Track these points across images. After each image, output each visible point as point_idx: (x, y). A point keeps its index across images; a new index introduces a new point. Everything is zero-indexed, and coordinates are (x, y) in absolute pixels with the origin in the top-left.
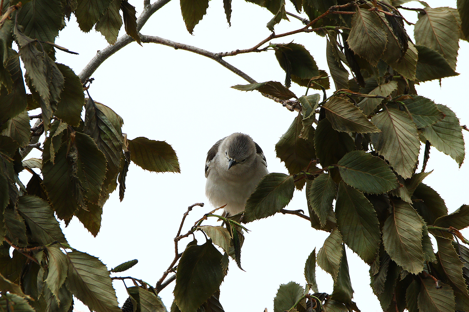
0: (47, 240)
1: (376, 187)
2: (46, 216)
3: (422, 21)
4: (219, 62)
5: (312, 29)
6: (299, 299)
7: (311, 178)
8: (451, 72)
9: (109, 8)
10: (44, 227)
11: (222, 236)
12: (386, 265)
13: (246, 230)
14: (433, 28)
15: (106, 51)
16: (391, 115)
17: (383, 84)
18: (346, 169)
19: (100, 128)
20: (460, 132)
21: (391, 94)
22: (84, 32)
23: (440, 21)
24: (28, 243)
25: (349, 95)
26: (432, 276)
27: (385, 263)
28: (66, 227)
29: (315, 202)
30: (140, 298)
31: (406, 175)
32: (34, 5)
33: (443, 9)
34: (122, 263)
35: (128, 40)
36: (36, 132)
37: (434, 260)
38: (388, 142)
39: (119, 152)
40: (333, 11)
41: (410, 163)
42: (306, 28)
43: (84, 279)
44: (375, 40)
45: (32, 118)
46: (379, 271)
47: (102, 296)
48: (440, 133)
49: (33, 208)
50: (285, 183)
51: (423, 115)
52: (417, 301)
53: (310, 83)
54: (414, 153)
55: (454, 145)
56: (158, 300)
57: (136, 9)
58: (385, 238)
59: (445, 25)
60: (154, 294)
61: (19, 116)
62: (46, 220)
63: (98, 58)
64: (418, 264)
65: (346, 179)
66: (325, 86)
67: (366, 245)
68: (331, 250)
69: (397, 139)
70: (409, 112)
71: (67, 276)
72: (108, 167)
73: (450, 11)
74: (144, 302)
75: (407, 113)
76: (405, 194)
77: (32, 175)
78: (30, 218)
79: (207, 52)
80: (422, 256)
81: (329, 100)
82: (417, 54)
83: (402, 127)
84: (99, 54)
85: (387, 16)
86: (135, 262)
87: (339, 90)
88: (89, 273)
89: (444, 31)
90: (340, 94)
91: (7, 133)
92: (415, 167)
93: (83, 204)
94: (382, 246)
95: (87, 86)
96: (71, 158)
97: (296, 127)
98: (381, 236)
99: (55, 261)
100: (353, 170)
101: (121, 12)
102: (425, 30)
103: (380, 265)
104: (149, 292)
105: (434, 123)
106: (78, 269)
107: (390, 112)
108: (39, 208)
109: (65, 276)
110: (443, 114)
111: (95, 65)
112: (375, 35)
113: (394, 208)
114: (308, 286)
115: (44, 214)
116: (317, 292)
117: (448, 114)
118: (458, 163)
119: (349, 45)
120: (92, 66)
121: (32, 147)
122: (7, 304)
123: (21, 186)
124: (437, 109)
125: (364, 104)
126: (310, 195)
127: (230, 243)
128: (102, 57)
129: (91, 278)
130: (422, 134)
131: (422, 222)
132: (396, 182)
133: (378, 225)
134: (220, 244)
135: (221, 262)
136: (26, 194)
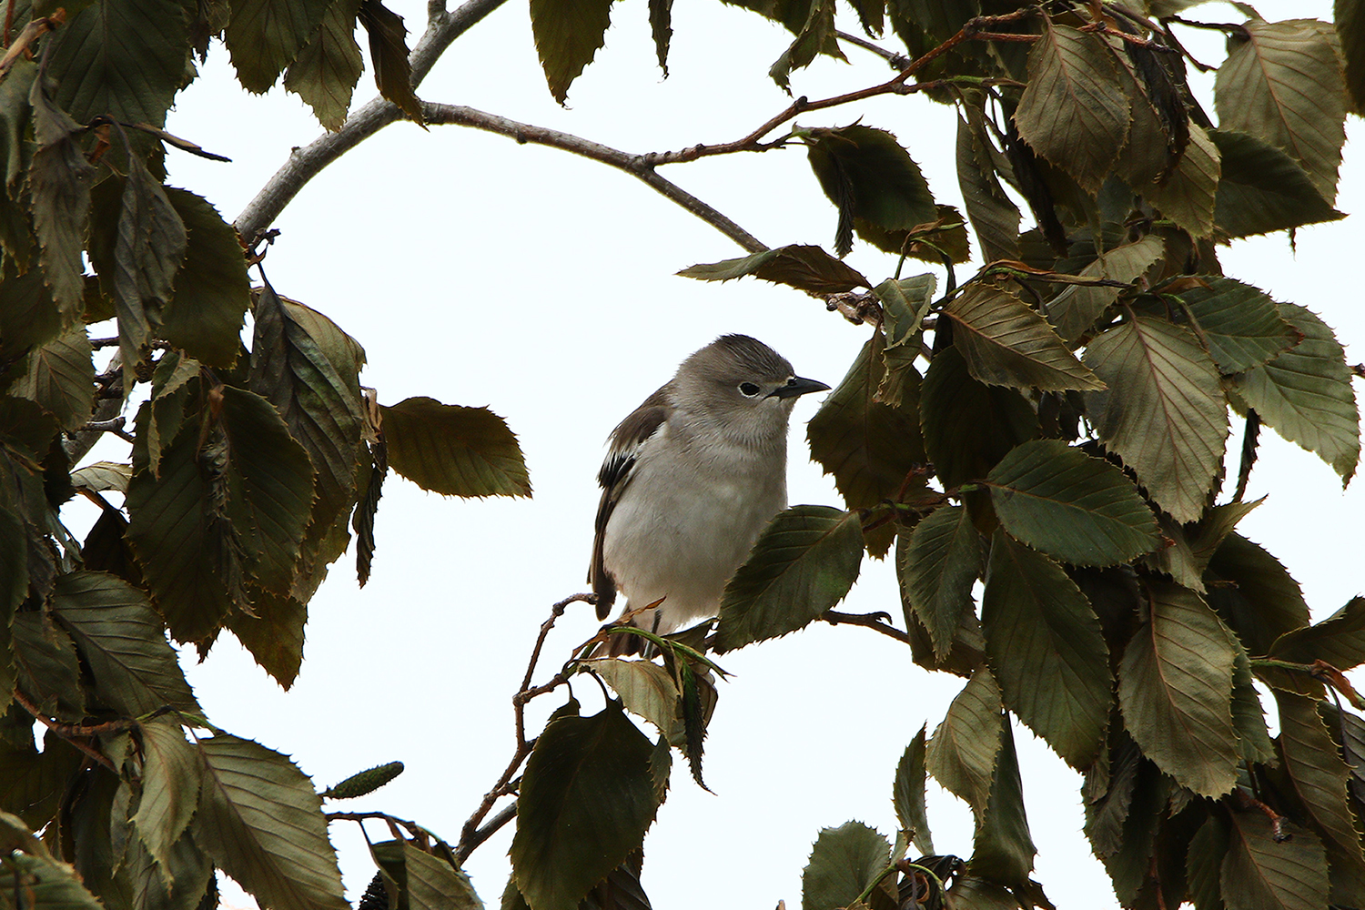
0: (139, 704)
1: (1096, 545)
2: (139, 633)
3: (1239, 60)
4: (646, 179)
5: (915, 83)
6: (876, 872)
7: (910, 519)
8: (1324, 211)
9: (323, 25)
10: (131, 664)
11: (652, 689)
12: (1129, 771)
13: (722, 673)
14: (1270, 82)
15: (319, 148)
16: (1145, 337)
17: (1124, 245)
18: (1012, 494)
19: (297, 374)
20: (1345, 383)
21: (1145, 273)
22: (252, 93)
23: (1292, 60)
24: (84, 712)
25: (1022, 278)
26: (1262, 804)
27: (1125, 766)
28: (199, 662)
29: (921, 587)
30: (408, 874)
31: (1186, 511)
32: (105, 15)
33: (1299, 26)
34: (358, 773)
35: (380, 116)
36: (113, 387)
37: (1269, 756)
38: (1134, 413)
39: (352, 444)
40: (976, 33)
41: (1198, 478)
42: (898, 82)
43: (247, 817)
44: (1094, 117)
45: (99, 345)
46: (1110, 789)
47: (298, 868)
48: (1291, 387)
49: (102, 608)
50: (837, 535)
51: (1237, 334)
52: (1219, 876)
53: (909, 241)
54: (1209, 449)
55: (1330, 421)
56: (460, 881)
57: (406, 25)
58: (1126, 694)
59: (1306, 72)
60: (448, 864)
61: (59, 339)
62: (139, 644)
63: (295, 168)
64: (1222, 769)
65: (1012, 522)
66: (953, 251)
67: (1072, 715)
68: (968, 732)
69: (1160, 406)
70: (1198, 326)
71: (196, 809)
72: (319, 489)
73: (1319, 33)
74: (418, 885)
75: (1194, 329)
76: (1185, 565)
77: (100, 511)
78: (91, 638)
80: (1232, 745)
81: (963, 291)
82: (1218, 160)
83: (1176, 372)
84: (296, 159)
85: (1131, 48)
86: (395, 770)
87: (993, 263)
88: (263, 798)
89: (1299, 87)
90: (995, 274)
91: (26, 389)
92: (1208, 488)
93: (243, 598)
94: (1117, 718)
95: (259, 251)
96: (211, 461)
97: (868, 370)
98: (1115, 689)
99: (162, 763)
100: (1032, 497)
101: (361, 35)
102: (1246, 86)
103: (1111, 773)
104: (436, 858)
105: (1270, 357)
106: (230, 786)
107: (1143, 326)
108: (117, 610)
109: (190, 808)
110: (1298, 331)
111: (284, 189)
112: (1096, 103)
113: (1153, 604)
114: (906, 836)
115: (133, 626)
116: (929, 852)
117: (1310, 330)
118: (1340, 475)
119: (1019, 130)
120: (278, 191)
121: (101, 431)
122: (17, 885)
123: (69, 544)
124: (1279, 317)
125: (1065, 303)
126: (907, 566)
127: (673, 709)
128: (306, 167)
129: (267, 814)
130: (1234, 390)
131: (1234, 648)
132: (1153, 533)
133: (1106, 656)
134: (647, 712)
135: (650, 765)
136: (83, 569)
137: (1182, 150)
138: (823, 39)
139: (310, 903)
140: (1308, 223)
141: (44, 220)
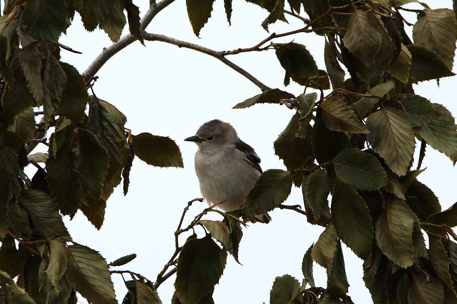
0: (49, 234)
1: (368, 183)
2: (49, 210)
3: (421, 22)
4: (221, 60)
5: (312, 29)
7: (307, 174)
8: (449, 73)
9: (113, 8)
10: (46, 220)
11: (221, 230)
12: (378, 259)
14: (431, 29)
15: (112, 48)
16: (387, 114)
17: (381, 83)
18: (341, 166)
19: (103, 124)
20: (454, 130)
21: (388, 93)
22: (88, 31)
23: (438, 22)
24: (30, 236)
25: (346, 95)
26: (423, 271)
27: (377, 257)
28: (70, 220)
29: (310, 196)
30: (137, 291)
31: (401, 172)
32: (39, 4)
33: (442, 11)
34: (121, 257)
35: (133, 38)
36: (42, 128)
37: (426, 255)
38: (384, 140)
39: (121, 148)
40: (332, 12)
41: (405, 161)
42: (305, 28)
43: (84, 272)
44: (370, 40)
45: (37, 114)
46: (372, 265)
47: (100, 289)
48: (436, 132)
49: (37, 202)
50: (283, 179)
51: (419, 114)
52: (407, 294)
53: (308, 82)
54: (410, 153)
55: (449, 143)
56: (154, 294)
57: (140, 10)
58: (378, 233)
59: (443, 26)
60: (151, 289)
61: (24, 112)
62: (49, 214)
63: (104, 55)
64: (409, 258)
65: (340, 175)
66: (323, 86)
67: (360, 240)
68: (326, 245)
69: (392, 137)
70: (405, 111)
71: (67, 269)
72: (110, 163)
73: (448, 13)
74: (140, 295)
75: (404, 112)
76: (399, 191)
77: (37, 169)
78: (33, 212)
79: (210, 51)
80: (412, 251)
81: (325, 99)
82: (411, 57)
83: (398, 126)
84: (105, 52)
85: (383, 18)
86: (133, 256)
87: (336, 90)
88: (89, 266)
89: (442, 32)
90: (337, 93)
91: (13, 129)
92: (409, 165)
93: (84, 199)
94: (375, 241)
95: (91, 83)
96: (74, 153)
97: (294, 125)
98: (374, 232)
99: (56, 253)
100: (347, 167)
101: (125, 12)
102: (423, 30)
103: (372, 259)
104: (146, 286)
105: (429, 121)
106: (78, 261)
107: (388, 111)
108: (42, 202)
109: (65, 268)
110: (438, 113)
111: (100, 62)
112: (371, 36)
113: (388, 203)
114: (305, 281)
115: (47, 208)
116: (313, 286)
117: (443, 112)
118: (452, 161)
119: (344, 44)
120: (98, 62)
121: (38, 142)
122: (6, 294)
123: (27, 180)
124: (433, 108)
125: (361, 103)
126: (305, 189)
127: (228, 237)
128: (108, 55)
129: (91, 271)
130: (417, 132)
131: (414, 219)
132: (386, 180)
133: (371, 220)
134: (219, 238)
135: (220, 256)
136: (31, 189)
137: (399, 53)
138: (280, 14)
139: (104, 300)
140: (443, 77)
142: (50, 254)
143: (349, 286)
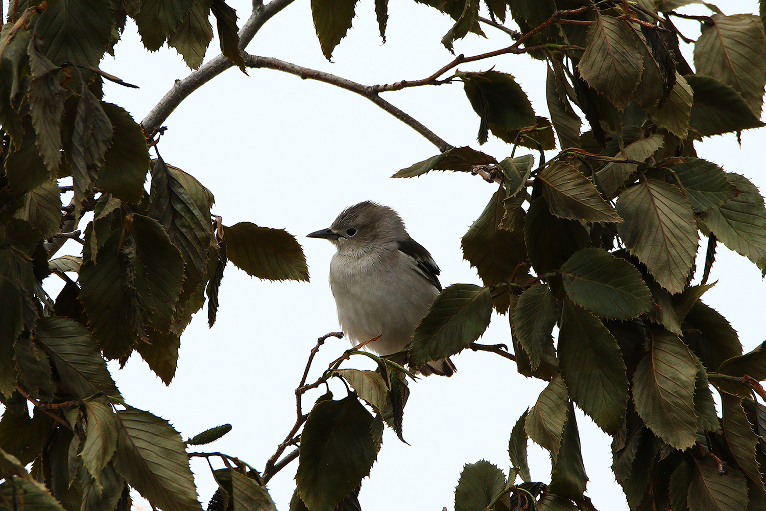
0: (85, 391)
1: (620, 307)
2: (85, 352)
3: (708, 36)
4: (373, 100)
5: (524, 48)
7: (518, 291)
8: (756, 123)
9: (191, 12)
10: (80, 369)
11: (373, 386)
12: (637, 434)
14: (725, 49)
15: (190, 80)
16: (652, 190)
17: (641, 139)
18: (574, 278)
19: (176, 208)
20: (764, 218)
21: (652, 155)
22: (149, 51)
23: (738, 37)
24: (54, 396)
25: (582, 158)
26: (713, 454)
27: (635, 431)
28: (120, 369)
29: (523, 329)
30: (233, 487)
31: (674, 287)
32: (67, 4)
33: (742, 18)
34: (206, 430)
36: (72, 214)
37: (717, 428)
38: (645, 233)
39: (205, 248)
40: (559, 20)
41: (681, 268)
42: (514, 47)
43: (143, 454)
44: (623, 66)
45: (64, 190)
46: (626, 444)
47: (171, 483)
48: (734, 220)
49: (64, 337)
50: (477, 299)
51: (704, 190)
52: (687, 495)
53: (519, 137)
54: (688, 252)
55: (755, 239)
56: (262, 491)
57: (237, 14)
58: (636, 391)
59: (744, 43)
60: (256, 482)
61: (42, 186)
62: (84, 358)
63: (177, 91)
64: (688, 434)
65: (573, 294)
66: (544, 143)
67: (606, 403)
68: (549, 411)
69: (660, 228)
70: (681, 185)
71: (115, 450)
72: (187, 273)
73: (753, 21)
74: (239, 493)
75: (679, 186)
76: (671, 320)
77: (65, 283)
78: (58, 355)
79: (353, 84)
80: (694, 420)
81: (548, 166)
82: (692, 94)
83: (669, 210)
84: (178, 86)
85: (645, 29)
86: (226, 428)
87: (566, 149)
88: (153, 444)
89: (743, 53)
90: (567, 155)
91: (23, 214)
92: (689, 276)
93: (143, 333)
94: (631, 405)
95: (155, 138)
96: (126, 256)
97: (495, 210)
98: (630, 389)
99: (97, 423)
100: (585, 280)
101: (213, 19)
102: (711, 51)
103: (627, 435)
104: (249, 478)
105: (722, 203)
106: (135, 437)
107: (652, 185)
108: (73, 338)
109: (112, 449)
110: (737, 188)
111: (171, 103)
112: (624, 59)
113: (653, 342)
114: (514, 472)
115: (81, 348)
116: (527, 480)
117: (745, 188)
118: (760, 270)
119: (580, 73)
120: (167, 104)
121: (66, 238)
122: (14, 493)
123: (47, 302)
124: (727, 180)
125: (608, 172)
126: (515, 317)
127: (385, 398)
128: (183, 91)
129: (155, 453)
130: (702, 222)
131: (698, 367)
132: (650, 302)
133: (625, 370)
134: (370, 399)
135: (371, 429)
136: (54, 315)
137: (671, 87)
138: (472, 23)
139: (178, 503)
140: (747, 128)
141: (38, 119)
142: (87, 427)
143: (588, 480)
